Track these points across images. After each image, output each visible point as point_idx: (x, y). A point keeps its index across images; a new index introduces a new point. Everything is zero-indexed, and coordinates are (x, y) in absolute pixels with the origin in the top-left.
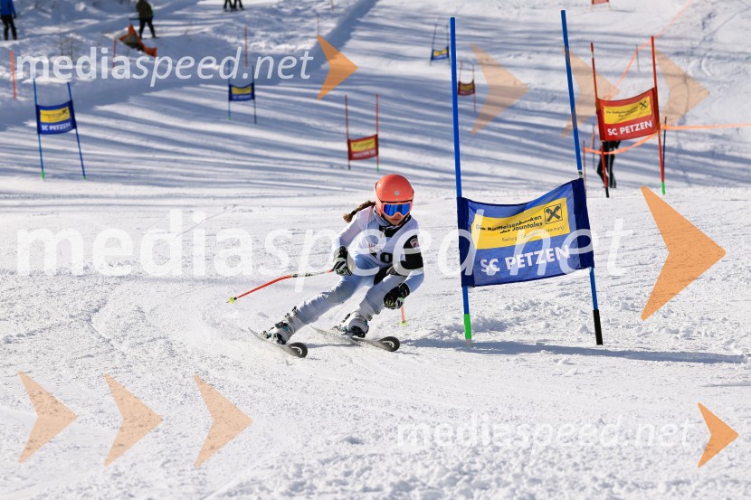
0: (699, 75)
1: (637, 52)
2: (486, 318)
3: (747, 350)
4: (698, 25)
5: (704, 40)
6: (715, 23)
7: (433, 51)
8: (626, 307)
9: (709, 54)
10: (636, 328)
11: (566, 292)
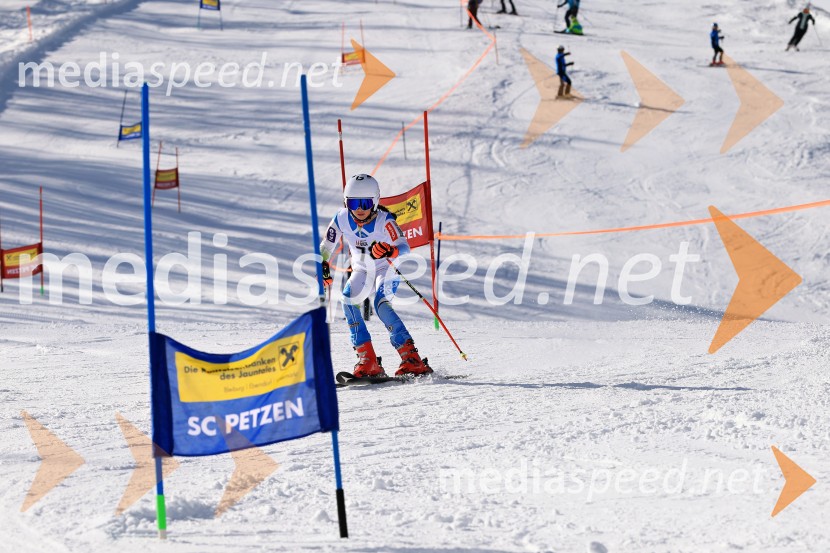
0: (489, 164)
1: (403, 131)
2: (188, 500)
3: (546, 546)
4: (487, 96)
5: (494, 115)
6: (510, 94)
7: (121, 127)
8: (381, 486)
9: (501, 136)
10: (395, 514)
11: (299, 464)
